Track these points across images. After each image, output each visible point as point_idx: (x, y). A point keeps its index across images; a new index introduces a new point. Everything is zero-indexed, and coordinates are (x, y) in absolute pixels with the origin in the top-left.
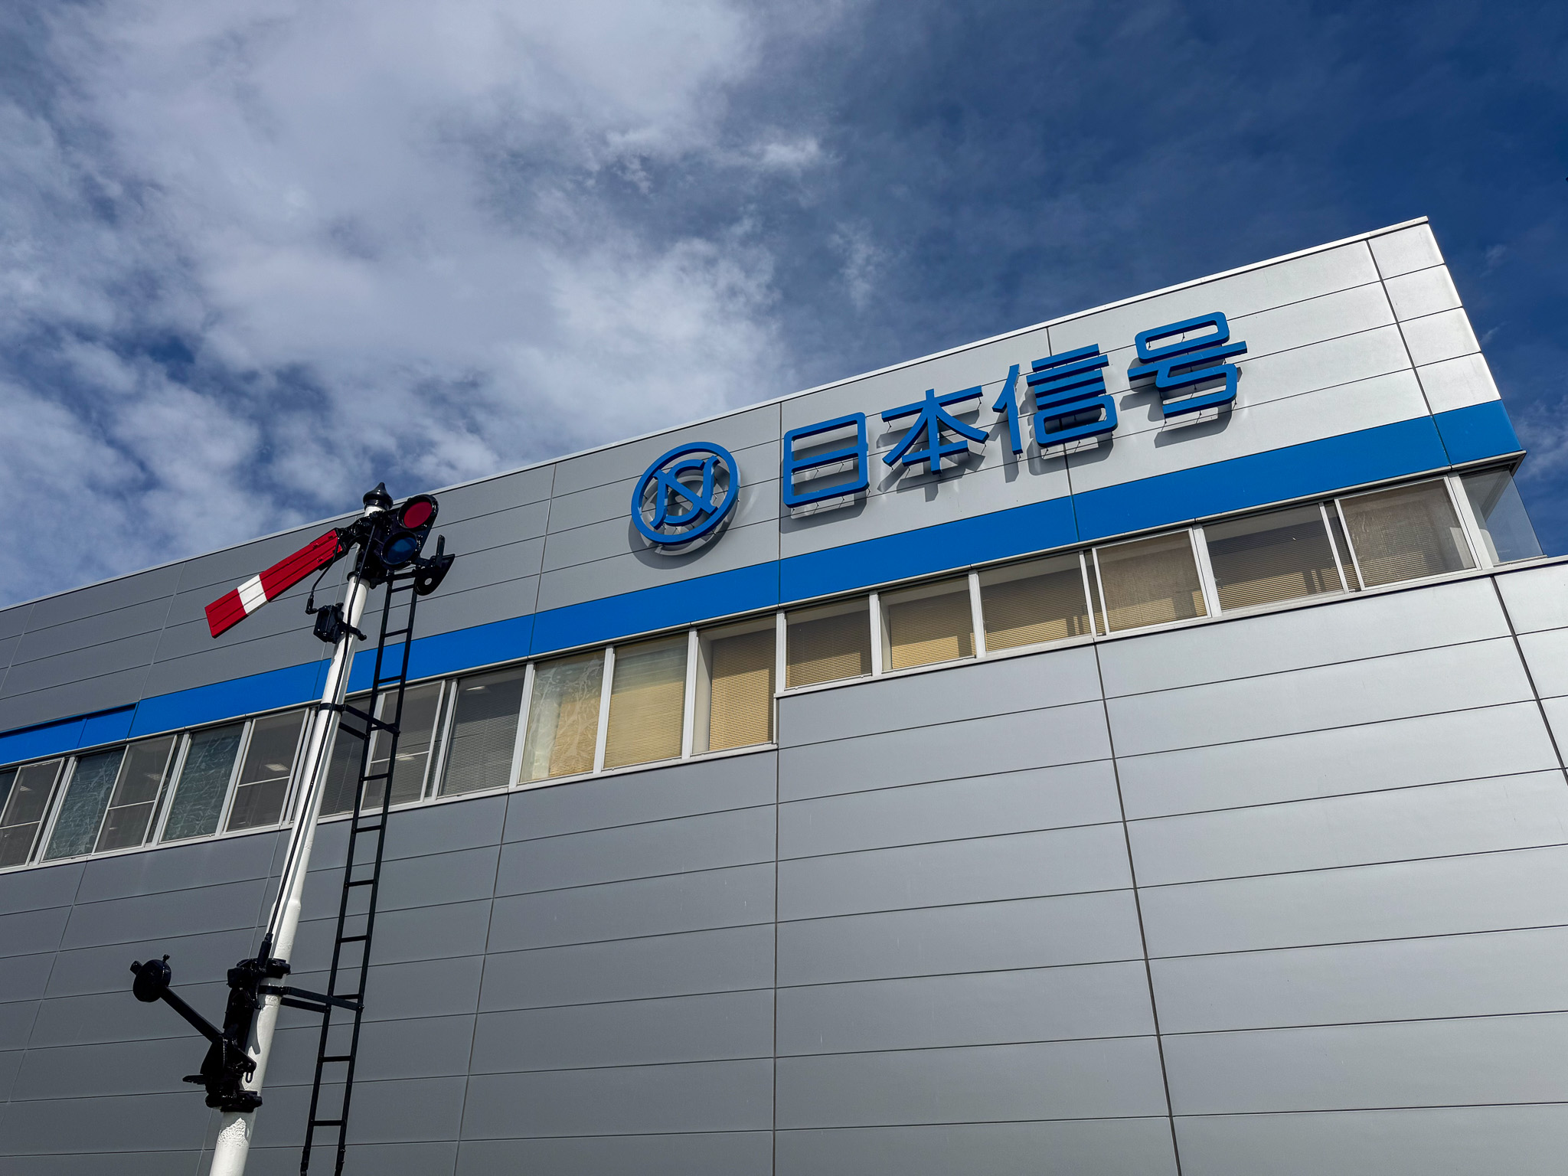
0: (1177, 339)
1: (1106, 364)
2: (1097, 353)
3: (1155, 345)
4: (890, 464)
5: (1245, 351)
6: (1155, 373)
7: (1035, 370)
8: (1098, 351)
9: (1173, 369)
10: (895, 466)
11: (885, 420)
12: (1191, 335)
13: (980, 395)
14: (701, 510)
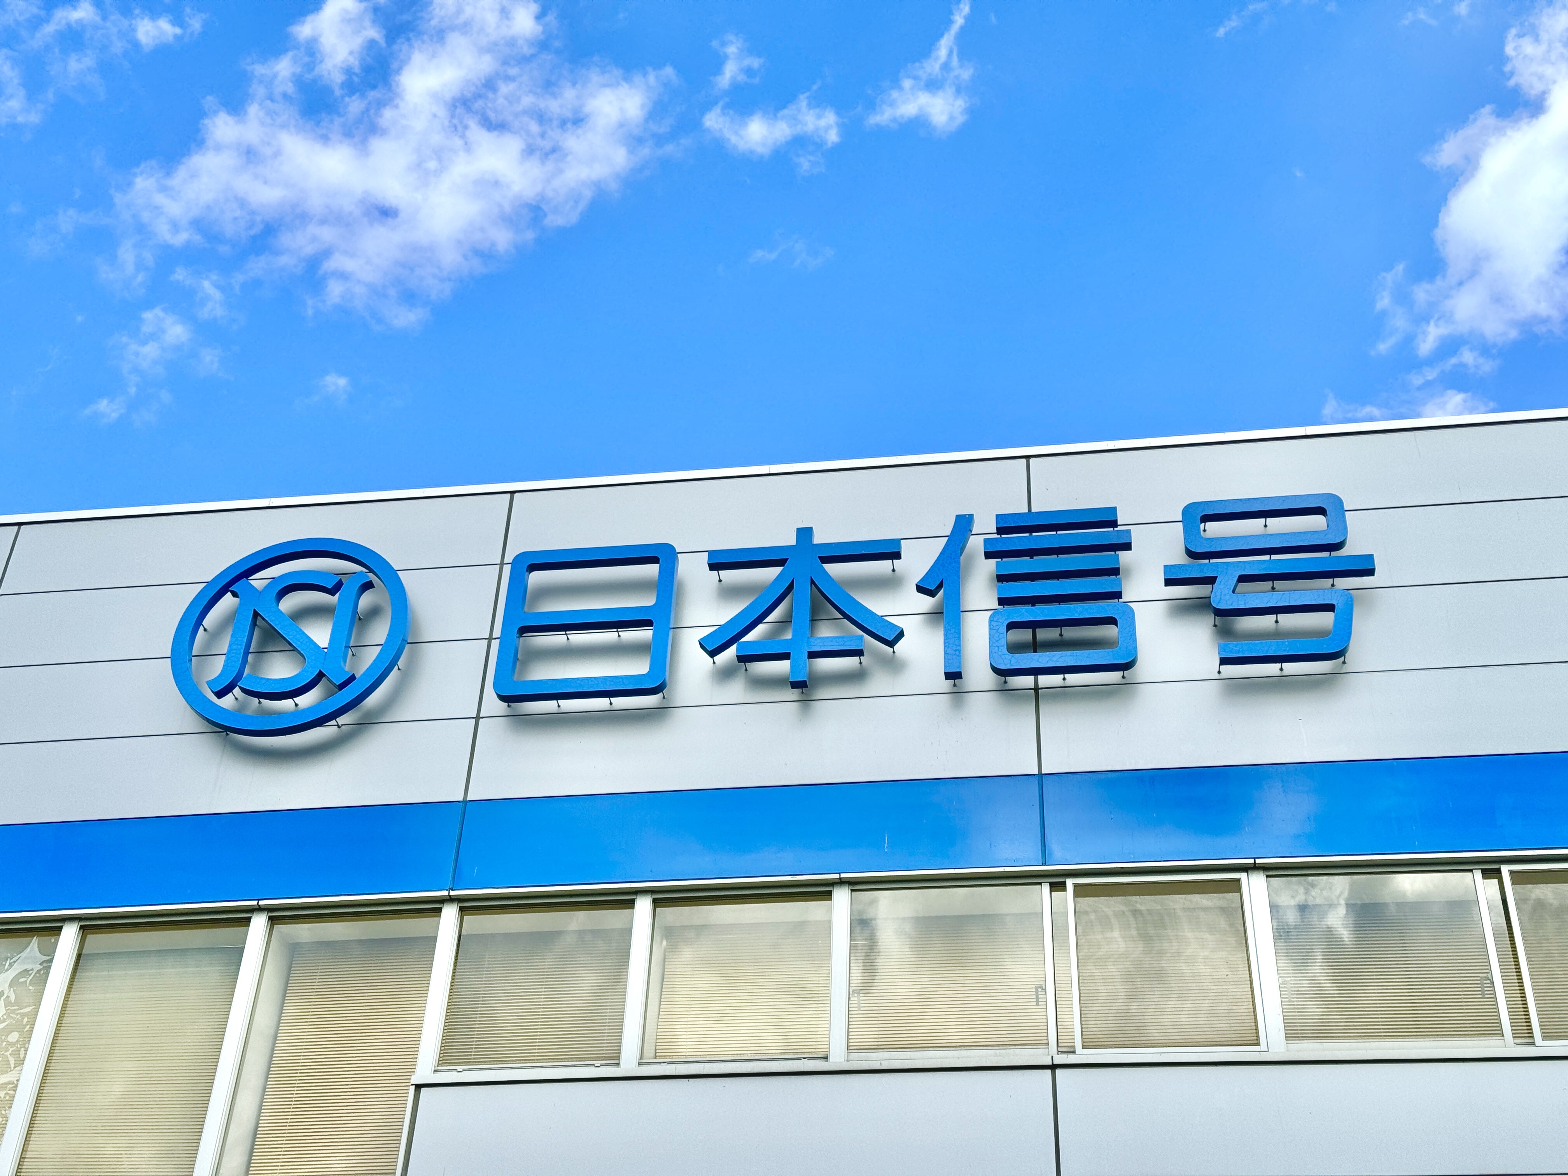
0: (1254, 526)
1: (1127, 547)
2: (1113, 524)
3: (1214, 528)
4: (713, 654)
5: (1370, 572)
6: (1211, 581)
7: (1000, 531)
8: (1116, 521)
9: (1242, 579)
10: (721, 658)
11: (713, 567)
12: (1277, 524)
13: (897, 556)
14: (321, 675)
